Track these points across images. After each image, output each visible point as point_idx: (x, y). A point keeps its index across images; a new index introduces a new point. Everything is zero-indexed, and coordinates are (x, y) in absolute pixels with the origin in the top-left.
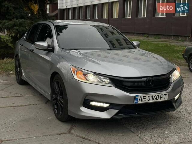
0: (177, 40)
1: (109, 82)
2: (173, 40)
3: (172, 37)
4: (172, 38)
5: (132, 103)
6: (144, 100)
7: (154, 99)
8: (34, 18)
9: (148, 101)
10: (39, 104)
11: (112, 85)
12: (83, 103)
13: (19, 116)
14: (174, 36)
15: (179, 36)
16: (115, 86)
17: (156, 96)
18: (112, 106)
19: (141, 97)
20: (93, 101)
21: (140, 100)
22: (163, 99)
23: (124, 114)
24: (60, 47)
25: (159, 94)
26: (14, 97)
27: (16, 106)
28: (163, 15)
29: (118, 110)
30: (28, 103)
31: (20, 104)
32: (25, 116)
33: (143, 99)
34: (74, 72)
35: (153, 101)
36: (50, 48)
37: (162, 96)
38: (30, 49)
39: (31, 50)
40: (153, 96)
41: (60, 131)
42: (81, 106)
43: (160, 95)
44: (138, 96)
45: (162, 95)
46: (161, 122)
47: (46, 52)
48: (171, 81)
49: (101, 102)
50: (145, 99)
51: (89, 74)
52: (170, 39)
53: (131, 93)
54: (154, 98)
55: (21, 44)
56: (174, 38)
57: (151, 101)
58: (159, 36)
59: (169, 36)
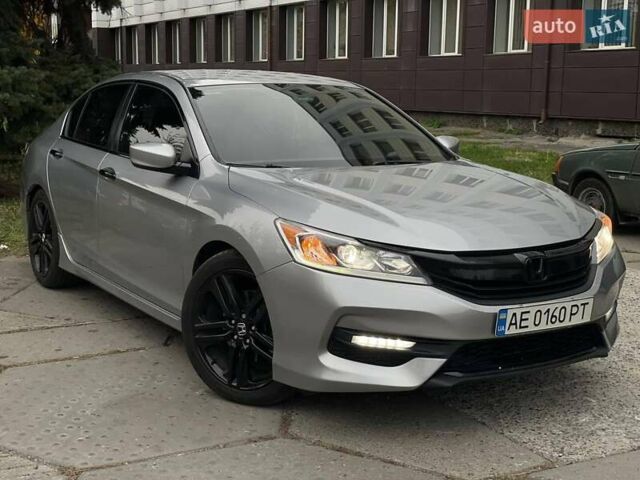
0: (501, 131)
1: (412, 271)
2: (488, 132)
3: (484, 120)
4: (485, 125)
5: (486, 335)
6: (524, 324)
7: (554, 320)
8: (54, 63)
9: (536, 325)
10: (144, 349)
11: (421, 280)
12: (330, 341)
13: (97, 391)
14: (490, 116)
15: (507, 117)
16: (431, 283)
17: (558, 310)
18: (425, 347)
19: (515, 314)
20: (359, 332)
21: (511, 324)
22: (577, 321)
23: (461, 372)
24: (217, 158)
25: (567, 302)
26: (48, 328)
27: (71, 358)
28: (454, 51)
29: (444, 360)
30: (109, 347)
31: (83, 351)
32: (117, 389)
33: (522, 320)
34: (293, 243)
35: (550, 326)
36: (184, 165)
37: (575, 310)
38: (98, 169)
39: (102, 172)
40: (548, 311)
41: (254, 431)
42: (321, 351)
43: (568, 306)
44: (506, 311)
45: (577, 306)
46: (555, 389)
47: (168, 176)
48: (593, 262)
49: (386, 335)
50: (527, 319)
51: (344, 244)
52: (477, 127)
53: (483, 302)
54: (553, 316)
55: (53, 152)
56: (492, 123)
57: (543, 327)
58: (443, 119)
59: (474, 117)
